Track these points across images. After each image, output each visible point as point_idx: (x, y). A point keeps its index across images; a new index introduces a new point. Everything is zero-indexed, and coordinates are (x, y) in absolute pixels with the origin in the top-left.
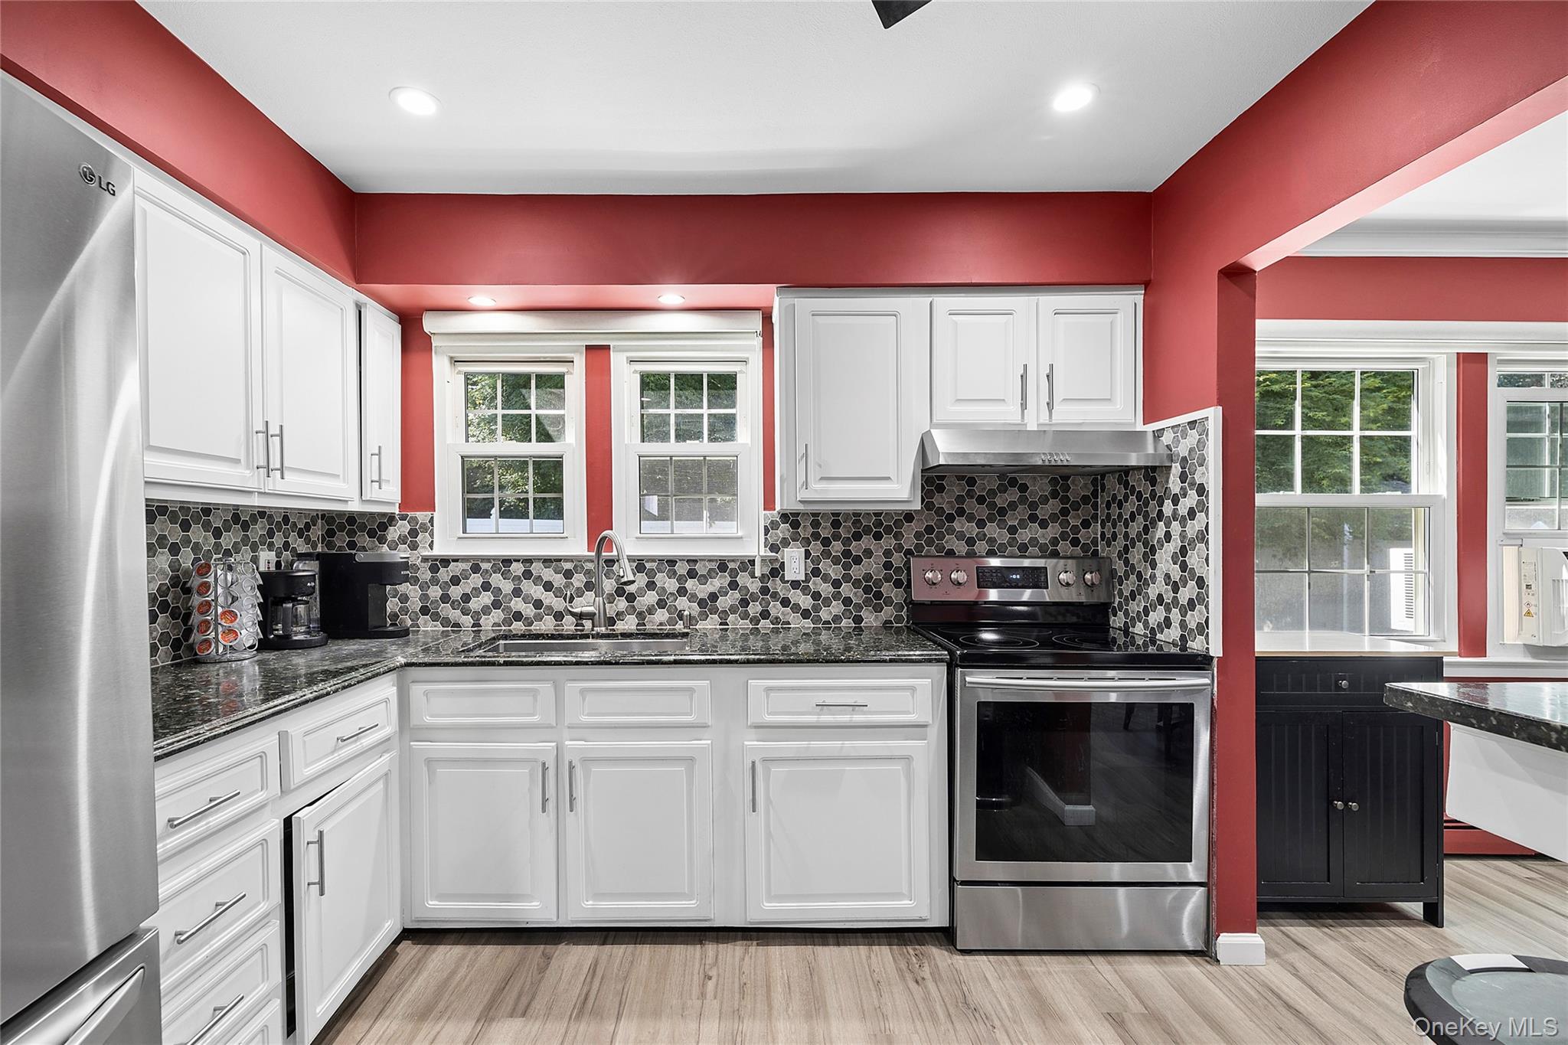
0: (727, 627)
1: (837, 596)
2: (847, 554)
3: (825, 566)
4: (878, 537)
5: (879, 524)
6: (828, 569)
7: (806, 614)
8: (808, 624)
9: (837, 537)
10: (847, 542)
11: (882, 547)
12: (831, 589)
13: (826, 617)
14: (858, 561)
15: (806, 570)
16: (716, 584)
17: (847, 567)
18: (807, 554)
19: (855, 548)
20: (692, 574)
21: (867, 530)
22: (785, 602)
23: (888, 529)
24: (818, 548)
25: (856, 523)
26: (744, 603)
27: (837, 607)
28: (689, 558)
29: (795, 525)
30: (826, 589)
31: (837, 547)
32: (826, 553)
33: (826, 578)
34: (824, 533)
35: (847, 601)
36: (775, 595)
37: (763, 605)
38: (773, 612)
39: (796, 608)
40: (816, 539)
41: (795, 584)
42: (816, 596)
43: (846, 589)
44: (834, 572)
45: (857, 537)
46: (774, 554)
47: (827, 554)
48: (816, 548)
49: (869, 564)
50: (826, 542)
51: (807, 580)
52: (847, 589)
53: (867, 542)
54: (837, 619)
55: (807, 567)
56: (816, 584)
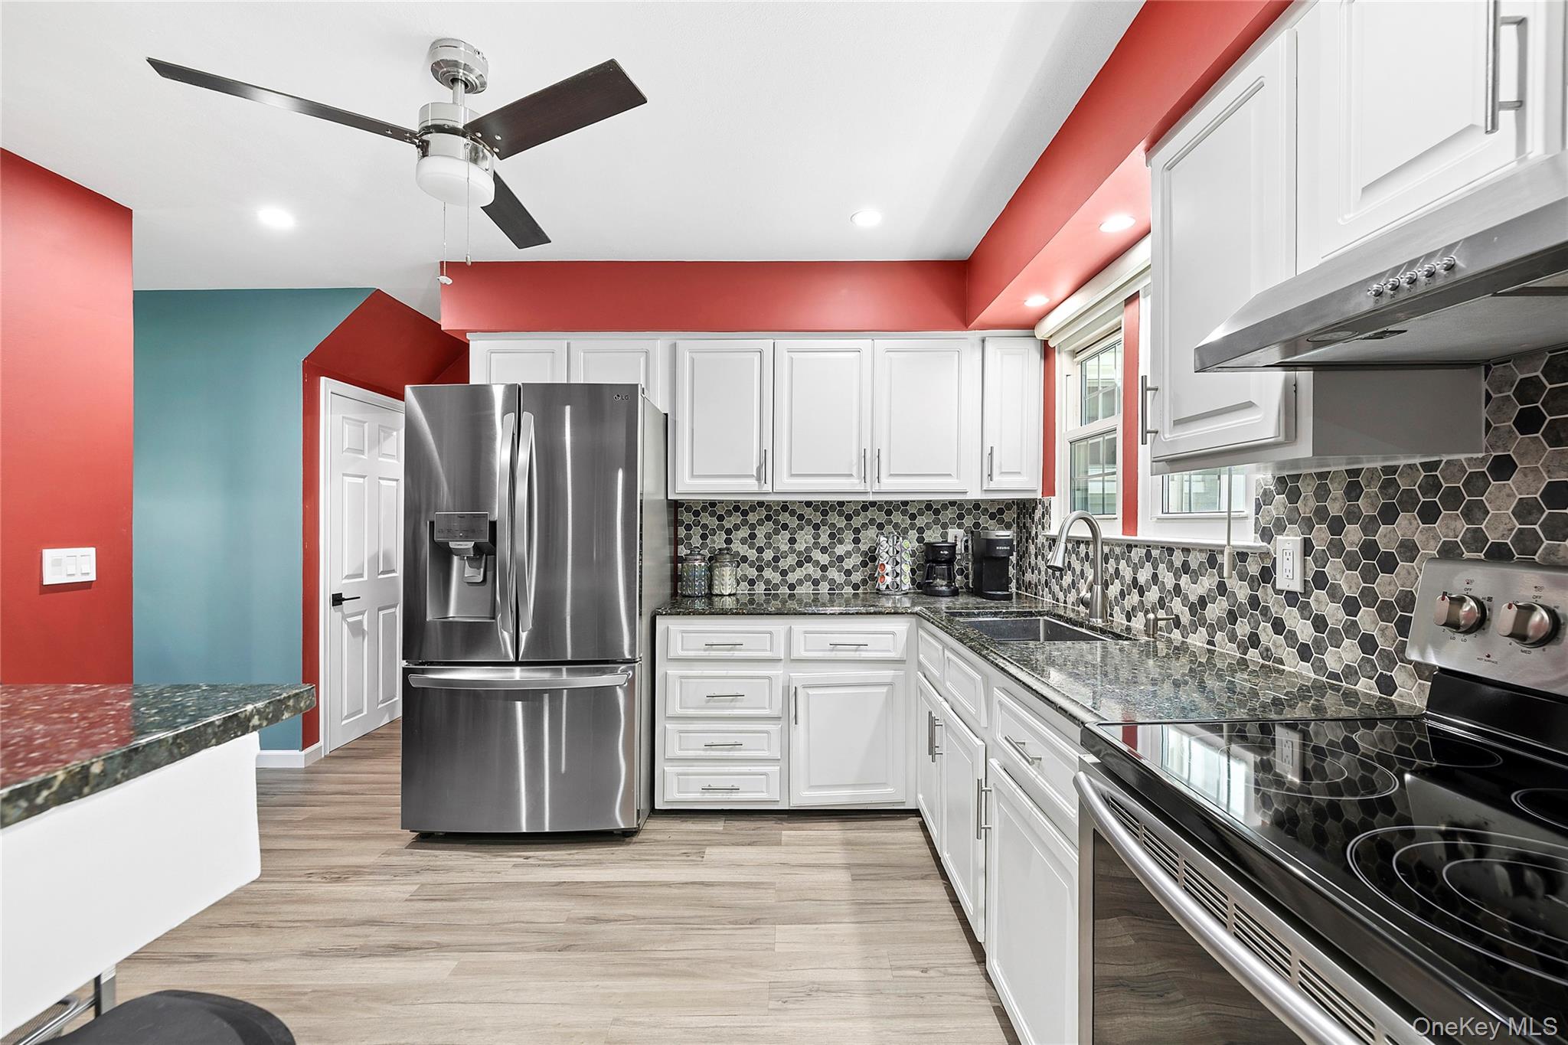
0: (1213, 648)
1: (1351, 628)
2: (1369, 549)
3: (1334, 569)
4: (1429, 515)
5: (1432, 485)
6: (1338, 577)
7: (1304, 653)
8: (1306, 669)
9: (1353, 516)
10: (1370, 526)
11: (1436, 538)
12: (1342, 615)
13: (1333, 665)
14: (1388, 564)
15: (1305, 574)
16: (1207, 583)
17: (1369, 576)
18: (1307, 547)
19: (1386, 537)
20: (1186, 568)
21: (1408, 501)
22: (1278, 626)
23: (1453, 498)
24: (1323, 536)
25: (1389, 485)
26: (1232, 617)
27: (1348, 653)
28: (1183, 546)
29: (1294, 496)
30: (1334, 614)
31: (1353, 535)
32: (1335, 546)
33: (1334, 594)
34: (1335, 509)
35: (1368, 644)
36: (1265, 611)
37: (1252, 625)
38: (1263, 638)
39: (1291, 638)
40: (1322, 521)
41: (1291, 598)
42: (1320, 623)
43: (1366, 618)
44: (1348, 582)
45: (1389, 515)
46: (1265, 544)
47: (1337, 548)
48: (1321, 536)
49: (1409, 573)
50: (1336, 526)
51: (1307, 593)
52: (1368, 619)
53: (1407, 525)
54: (1350, 672)
55: (1308, 570)
56: (1320, 601)
